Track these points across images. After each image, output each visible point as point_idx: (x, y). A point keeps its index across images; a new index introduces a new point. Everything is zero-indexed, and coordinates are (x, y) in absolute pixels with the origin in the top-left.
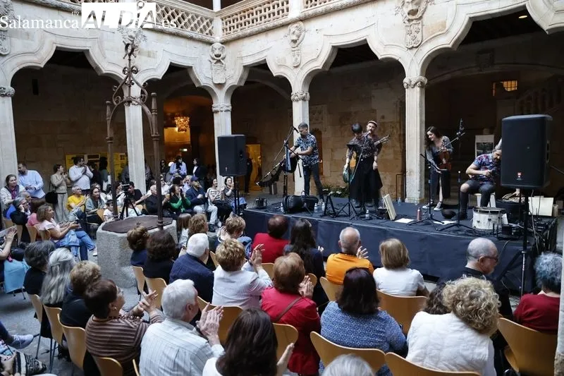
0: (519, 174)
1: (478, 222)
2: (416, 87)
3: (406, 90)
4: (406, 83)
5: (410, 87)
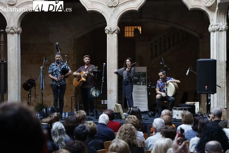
0: (206, 87)
1: (177, 115)
2: (114, 33)
3: (107, 34)
4: (108, 30)
5: (110, 33)
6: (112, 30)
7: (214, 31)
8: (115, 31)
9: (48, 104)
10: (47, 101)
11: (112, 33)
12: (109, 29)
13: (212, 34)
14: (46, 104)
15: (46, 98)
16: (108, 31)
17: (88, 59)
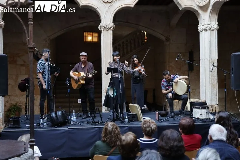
2: (110, 30)
3: (102, 31)
4: (103, 26)
5: (105, 30)
6: (108, 27)
7: (206, 30)
8: (111, 28)
9: (22, 105)
10: (21, 102)
11: (107, 29)
12: (105, 26)
13: (200, 33)
14: (20, 104)
15: (19, 98)
16: (103, 28)
17: (85, 58)
